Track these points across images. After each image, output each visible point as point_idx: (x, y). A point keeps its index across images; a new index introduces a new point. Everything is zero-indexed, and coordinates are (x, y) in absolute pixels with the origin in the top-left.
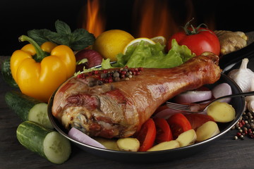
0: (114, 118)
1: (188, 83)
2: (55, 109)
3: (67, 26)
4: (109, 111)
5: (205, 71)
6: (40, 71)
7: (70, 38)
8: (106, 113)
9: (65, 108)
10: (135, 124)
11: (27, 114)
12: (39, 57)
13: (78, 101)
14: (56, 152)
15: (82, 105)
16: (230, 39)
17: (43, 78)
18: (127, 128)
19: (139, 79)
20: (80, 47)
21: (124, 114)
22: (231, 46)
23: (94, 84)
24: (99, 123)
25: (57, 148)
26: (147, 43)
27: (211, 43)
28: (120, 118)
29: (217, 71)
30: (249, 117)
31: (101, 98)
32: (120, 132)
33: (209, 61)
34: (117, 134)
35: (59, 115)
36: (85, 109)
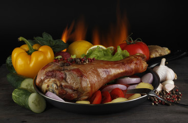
0: (74, 86)
1: (124, 70)
2: (38, 81)
3: (50, 36)
4: (72, 82)
5: (136, 64)
6: (30, 60)
7: (51, 43)
8: (69, 82)
9: (44, 80)
10: (88, 91)
11: (20, 84)
12: (30, 52)
13: (53, 75)
14: (36, 106)
15: (55, 77)
16: (157, 49)
17: (32, 65)
18: (83, 94)
19: (93, 64)
20: (58, 50)
21: (81, 84)
22: (157, 54)
23: (63, 65)
24: (65, 89)
25: (37, 103)
26: (102, 48)
27: (143, 50)
28: (78, 86)
29: (145, 65)
30: (163, 94)
31: (67, 73)
32: (78, 96)
33: (140, 58)
34: (76, 97)
35: (40, 84)
36: (56, 80)
